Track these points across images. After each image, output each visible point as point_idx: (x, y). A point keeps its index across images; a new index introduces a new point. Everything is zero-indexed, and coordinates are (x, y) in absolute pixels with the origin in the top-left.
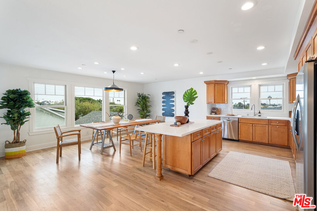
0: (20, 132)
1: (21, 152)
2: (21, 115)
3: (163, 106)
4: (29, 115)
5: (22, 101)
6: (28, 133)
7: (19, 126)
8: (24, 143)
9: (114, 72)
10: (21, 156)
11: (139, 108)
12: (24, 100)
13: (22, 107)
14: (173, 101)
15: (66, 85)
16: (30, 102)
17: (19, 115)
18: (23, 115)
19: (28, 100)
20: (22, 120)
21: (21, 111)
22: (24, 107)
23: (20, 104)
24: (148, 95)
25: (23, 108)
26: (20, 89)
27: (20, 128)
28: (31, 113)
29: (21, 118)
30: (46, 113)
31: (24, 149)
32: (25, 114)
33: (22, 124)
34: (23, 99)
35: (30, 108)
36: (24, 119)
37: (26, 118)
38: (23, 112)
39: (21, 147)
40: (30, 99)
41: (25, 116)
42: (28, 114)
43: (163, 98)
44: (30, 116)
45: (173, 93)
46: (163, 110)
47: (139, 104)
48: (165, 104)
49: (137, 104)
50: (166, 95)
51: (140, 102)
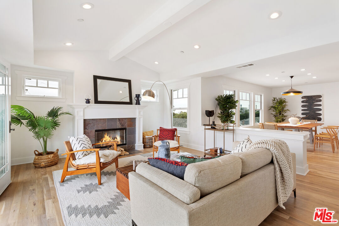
9: (292, 77)
14: (320, 105)
43: (303, 102)
45: (320, 96)
46: (303, 114)
47: (274, 107)
48: (307, 108)
49: (272, 108)
50: (307, 99)
51: (277, 107)
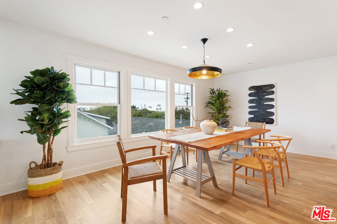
0: (53, 147)
1: (54, 185)
2: (55, 117)
3: (250, 107)
4: (67, 117)
5: (57, 91)
6: (66, 147)
7: (52, 137)
8: (59, 166)
9: (204, 41)
10: (54, 192)
11: (211, 111)
12: (60, 88)
13: (56, 101)
14: (272, 100)
15: (119, 72)
16: (69, 93)
17: (52, 117)
18: (58, 117)
19: (66, 89)
20: (56, 126)
21: (55, 109)
22: (60, 102)
23: (53, 95)
24: (226, 92)
25: (58, 103)
26: (52, 68)
27: (53, 140)
28: (70, 113)
29: (55, 121)
30: (83, 118)
31: (59, 178)
32: (61, 114)
33: (57, 132)
34: (58, 87)
35: (69, 104)
36: (59, 124)
37: (62, 121)
38: (58, 111)
39: (54, 175)
40: (69, 87)
41: (61, 119)
42: (66, 115)
43: (250, 95)
44: (69, 119)
45: (272, 86)
46: (250, 113)
47: (212, 104)
48: (254, 105)
49: (209, 105)
50: (256, 91)
51: (214, 102)
